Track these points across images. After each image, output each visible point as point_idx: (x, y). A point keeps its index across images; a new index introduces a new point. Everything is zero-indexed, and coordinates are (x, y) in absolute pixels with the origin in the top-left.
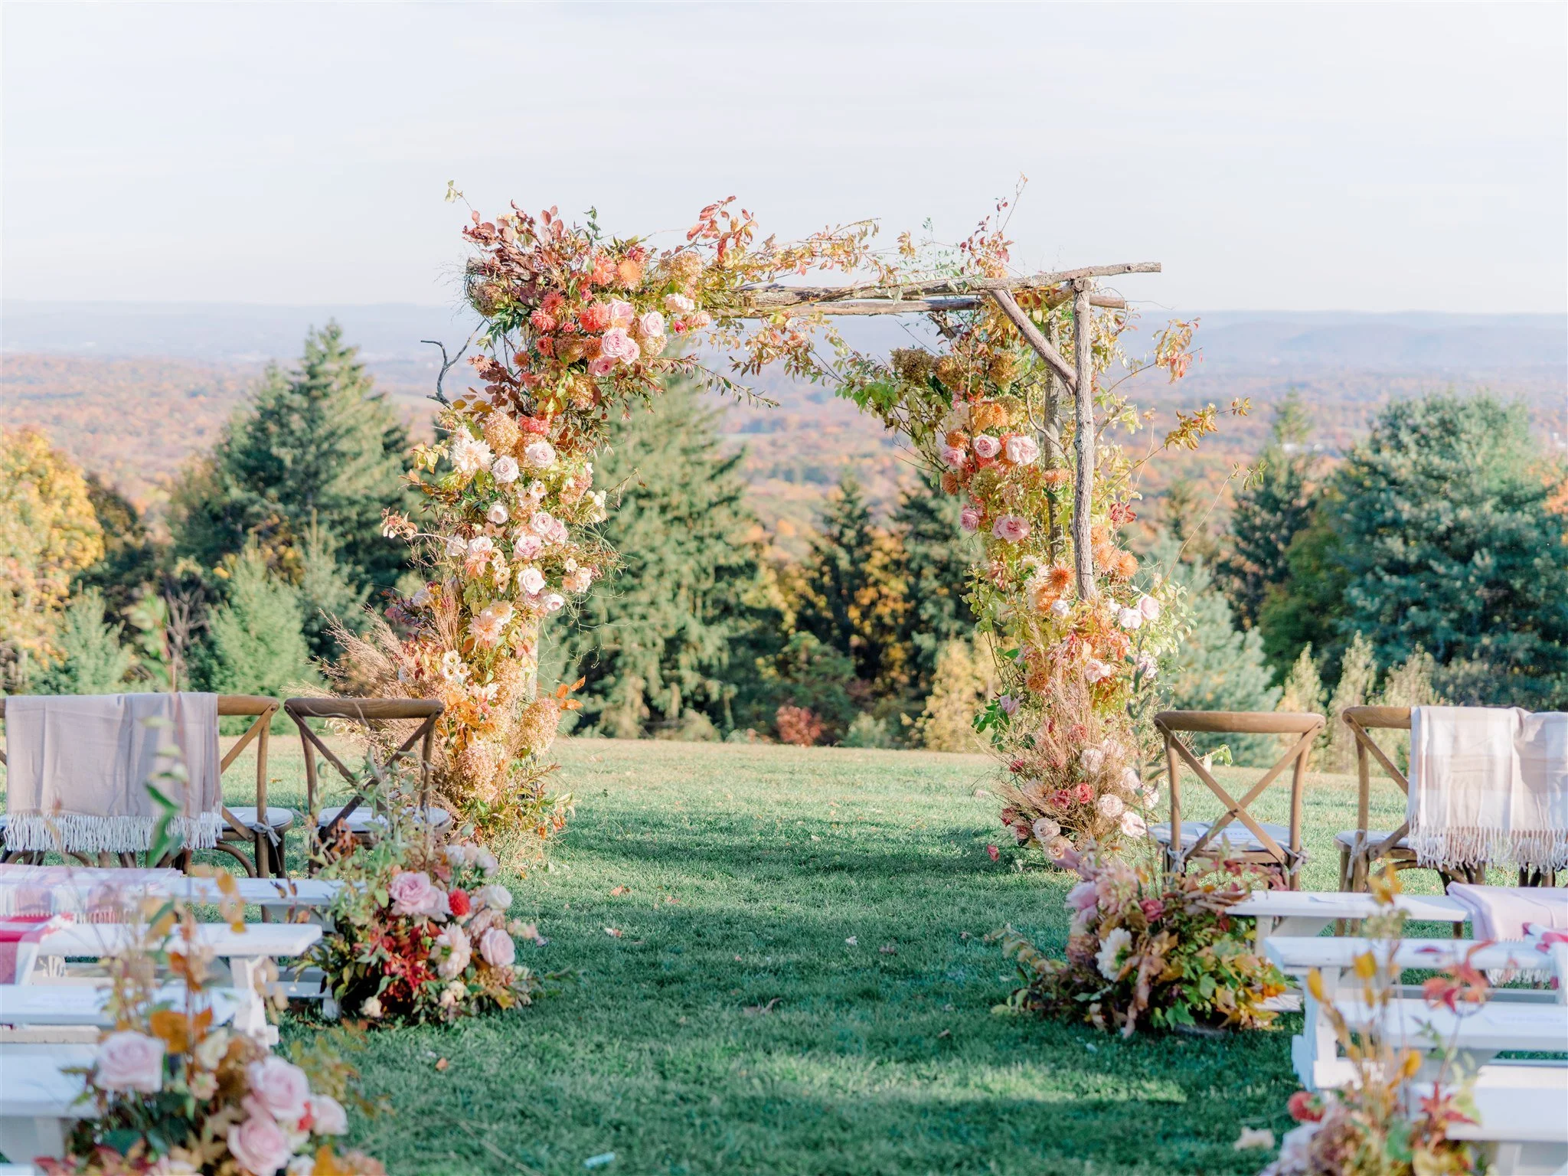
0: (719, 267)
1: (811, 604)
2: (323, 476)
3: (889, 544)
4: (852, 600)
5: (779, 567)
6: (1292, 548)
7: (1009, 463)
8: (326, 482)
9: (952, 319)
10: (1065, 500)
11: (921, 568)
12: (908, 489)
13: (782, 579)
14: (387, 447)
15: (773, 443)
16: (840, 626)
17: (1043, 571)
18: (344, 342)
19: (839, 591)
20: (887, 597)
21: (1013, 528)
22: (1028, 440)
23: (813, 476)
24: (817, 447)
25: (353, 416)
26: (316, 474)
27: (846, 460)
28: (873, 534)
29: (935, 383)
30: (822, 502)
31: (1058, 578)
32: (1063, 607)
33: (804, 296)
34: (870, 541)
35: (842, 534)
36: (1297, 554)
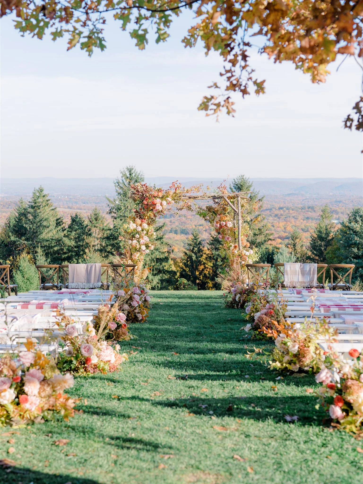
0: (175, 193)
1: (184, 270)
2: (39, 233)
3: (208, 252)
4: (197, 269)
5: (174, 260)
6: (327, 251)
7: (227, 227)
8: (40, 234)
9: (216, 200)
10: (237, 233)
11: (217, 258)
12: (213, 235)
13: (175, 263)
14: (57, 224)
15: (171, 222)
16: (193, 277)
17: (233, 246)
18: (45, 193)
19: (193, 266)
20: (207, 268)
21: (228, 239)
22: (230, 223)
23: (184, 232)
24: (185, 223)
25: (47, 215)
26: (37, 232)
27: (194, 227)
28: (203, 249)
29: (214, 212)
30: (187, 240)
31: (235, 247)
32: (236, 251)
33: (190, 198)
34: (202, 251)
35: (193, 249)
36: (328, 253)
